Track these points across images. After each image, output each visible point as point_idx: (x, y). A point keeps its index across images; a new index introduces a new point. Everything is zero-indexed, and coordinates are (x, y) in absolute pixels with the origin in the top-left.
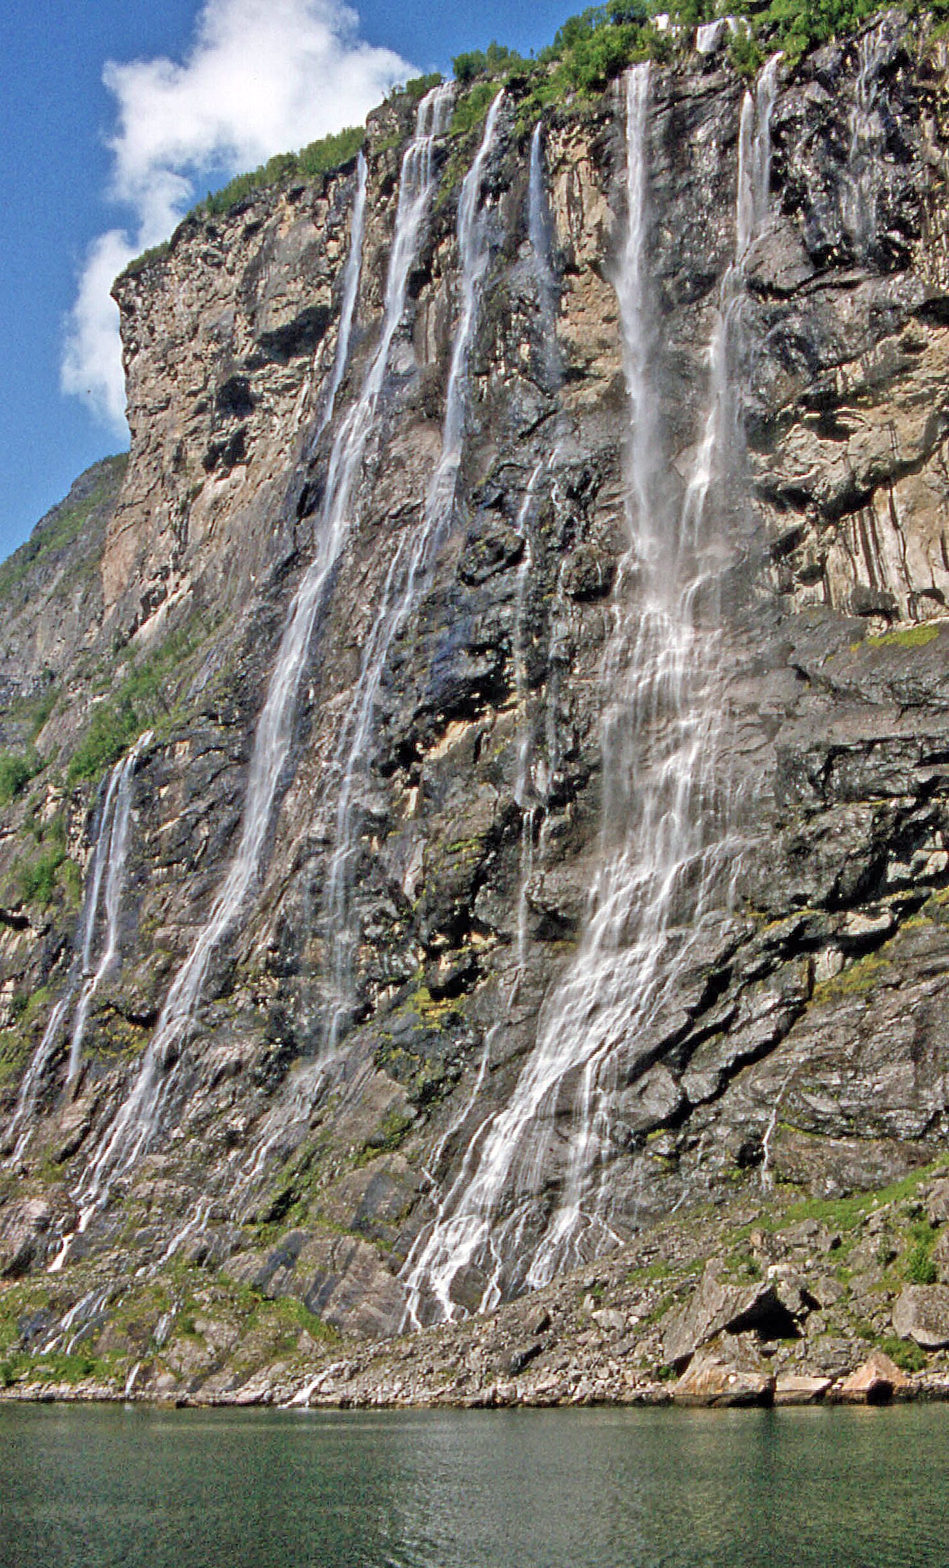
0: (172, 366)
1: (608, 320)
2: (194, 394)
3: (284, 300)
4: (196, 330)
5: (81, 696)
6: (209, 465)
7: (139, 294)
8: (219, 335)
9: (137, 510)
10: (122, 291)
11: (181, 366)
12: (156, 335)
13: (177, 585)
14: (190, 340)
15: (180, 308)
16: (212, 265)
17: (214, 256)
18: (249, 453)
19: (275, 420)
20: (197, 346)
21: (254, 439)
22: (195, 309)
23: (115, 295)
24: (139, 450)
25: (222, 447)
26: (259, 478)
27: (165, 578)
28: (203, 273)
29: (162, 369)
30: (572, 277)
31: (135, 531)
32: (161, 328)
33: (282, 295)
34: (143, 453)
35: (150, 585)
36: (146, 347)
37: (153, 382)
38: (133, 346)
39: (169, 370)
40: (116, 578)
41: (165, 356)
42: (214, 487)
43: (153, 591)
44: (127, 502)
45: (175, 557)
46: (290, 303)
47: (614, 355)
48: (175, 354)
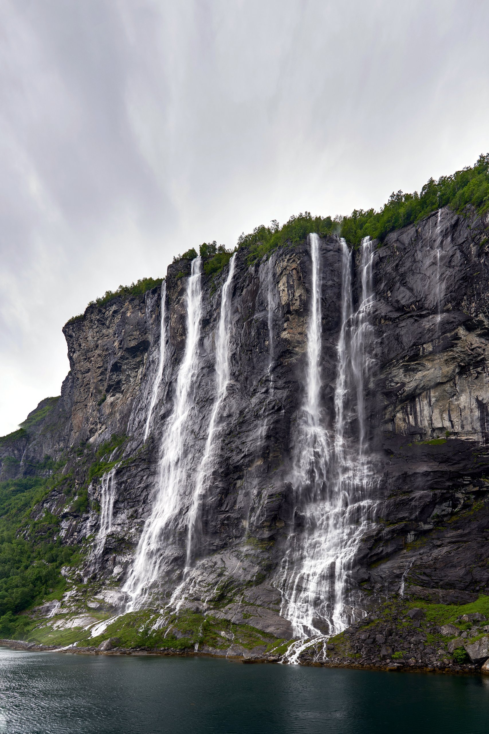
0: (89, 358)
1: (300, 333)
2: (99, 367)
3: (133, 338)
4: (97, 346)
5: (73, 457)
6: (107, 391)
7: (74, 332)
8: (107, 348)
9: (82, 404)
10: (67, 330)
11: (92, 359)
12: (82, 347)
13: (101, 427)
14: (95, 350)
15: (90, 338)
16: (101, 324)
17: (101, 321)
18: (122, 389)
19: (131, 379)
20: (98, 352)
21: (124, 384)
22: (95, 339)
23: (64, 331)
24: (80, 385)
25: (112, 385)
26: (127, 396)
27: (96, 425)
28: (97, 327)
29: (85, 359)
30: (289, 315)
31: (82, 411)
32: (84, 345)
33: (132, 335)
34: (82, 386)
35: (92, 426)
36: (79, 351)
37: (82, 363)
38: (73, 350)
39: (88, 359)
40: (77, 424)
41: (86, 355)
42: (110, 399)
43: (93, 428)
44: (78, 401)
45: (99, 419)
46: (134, 339)
47: (302, 347)
48: (90, 354)
